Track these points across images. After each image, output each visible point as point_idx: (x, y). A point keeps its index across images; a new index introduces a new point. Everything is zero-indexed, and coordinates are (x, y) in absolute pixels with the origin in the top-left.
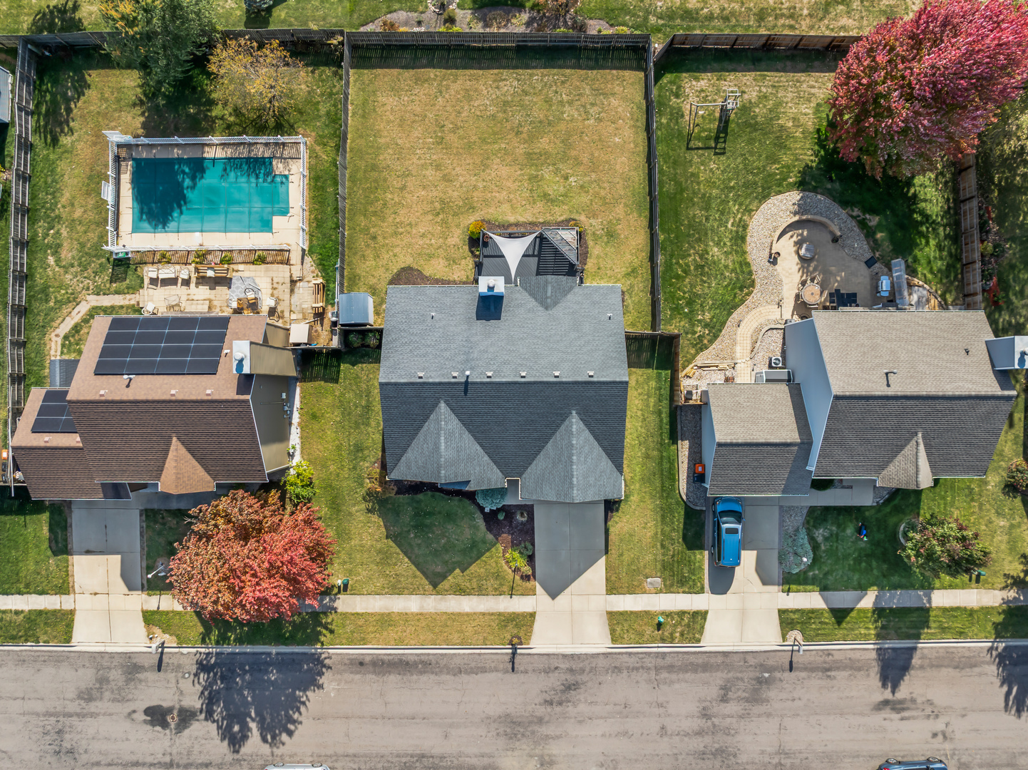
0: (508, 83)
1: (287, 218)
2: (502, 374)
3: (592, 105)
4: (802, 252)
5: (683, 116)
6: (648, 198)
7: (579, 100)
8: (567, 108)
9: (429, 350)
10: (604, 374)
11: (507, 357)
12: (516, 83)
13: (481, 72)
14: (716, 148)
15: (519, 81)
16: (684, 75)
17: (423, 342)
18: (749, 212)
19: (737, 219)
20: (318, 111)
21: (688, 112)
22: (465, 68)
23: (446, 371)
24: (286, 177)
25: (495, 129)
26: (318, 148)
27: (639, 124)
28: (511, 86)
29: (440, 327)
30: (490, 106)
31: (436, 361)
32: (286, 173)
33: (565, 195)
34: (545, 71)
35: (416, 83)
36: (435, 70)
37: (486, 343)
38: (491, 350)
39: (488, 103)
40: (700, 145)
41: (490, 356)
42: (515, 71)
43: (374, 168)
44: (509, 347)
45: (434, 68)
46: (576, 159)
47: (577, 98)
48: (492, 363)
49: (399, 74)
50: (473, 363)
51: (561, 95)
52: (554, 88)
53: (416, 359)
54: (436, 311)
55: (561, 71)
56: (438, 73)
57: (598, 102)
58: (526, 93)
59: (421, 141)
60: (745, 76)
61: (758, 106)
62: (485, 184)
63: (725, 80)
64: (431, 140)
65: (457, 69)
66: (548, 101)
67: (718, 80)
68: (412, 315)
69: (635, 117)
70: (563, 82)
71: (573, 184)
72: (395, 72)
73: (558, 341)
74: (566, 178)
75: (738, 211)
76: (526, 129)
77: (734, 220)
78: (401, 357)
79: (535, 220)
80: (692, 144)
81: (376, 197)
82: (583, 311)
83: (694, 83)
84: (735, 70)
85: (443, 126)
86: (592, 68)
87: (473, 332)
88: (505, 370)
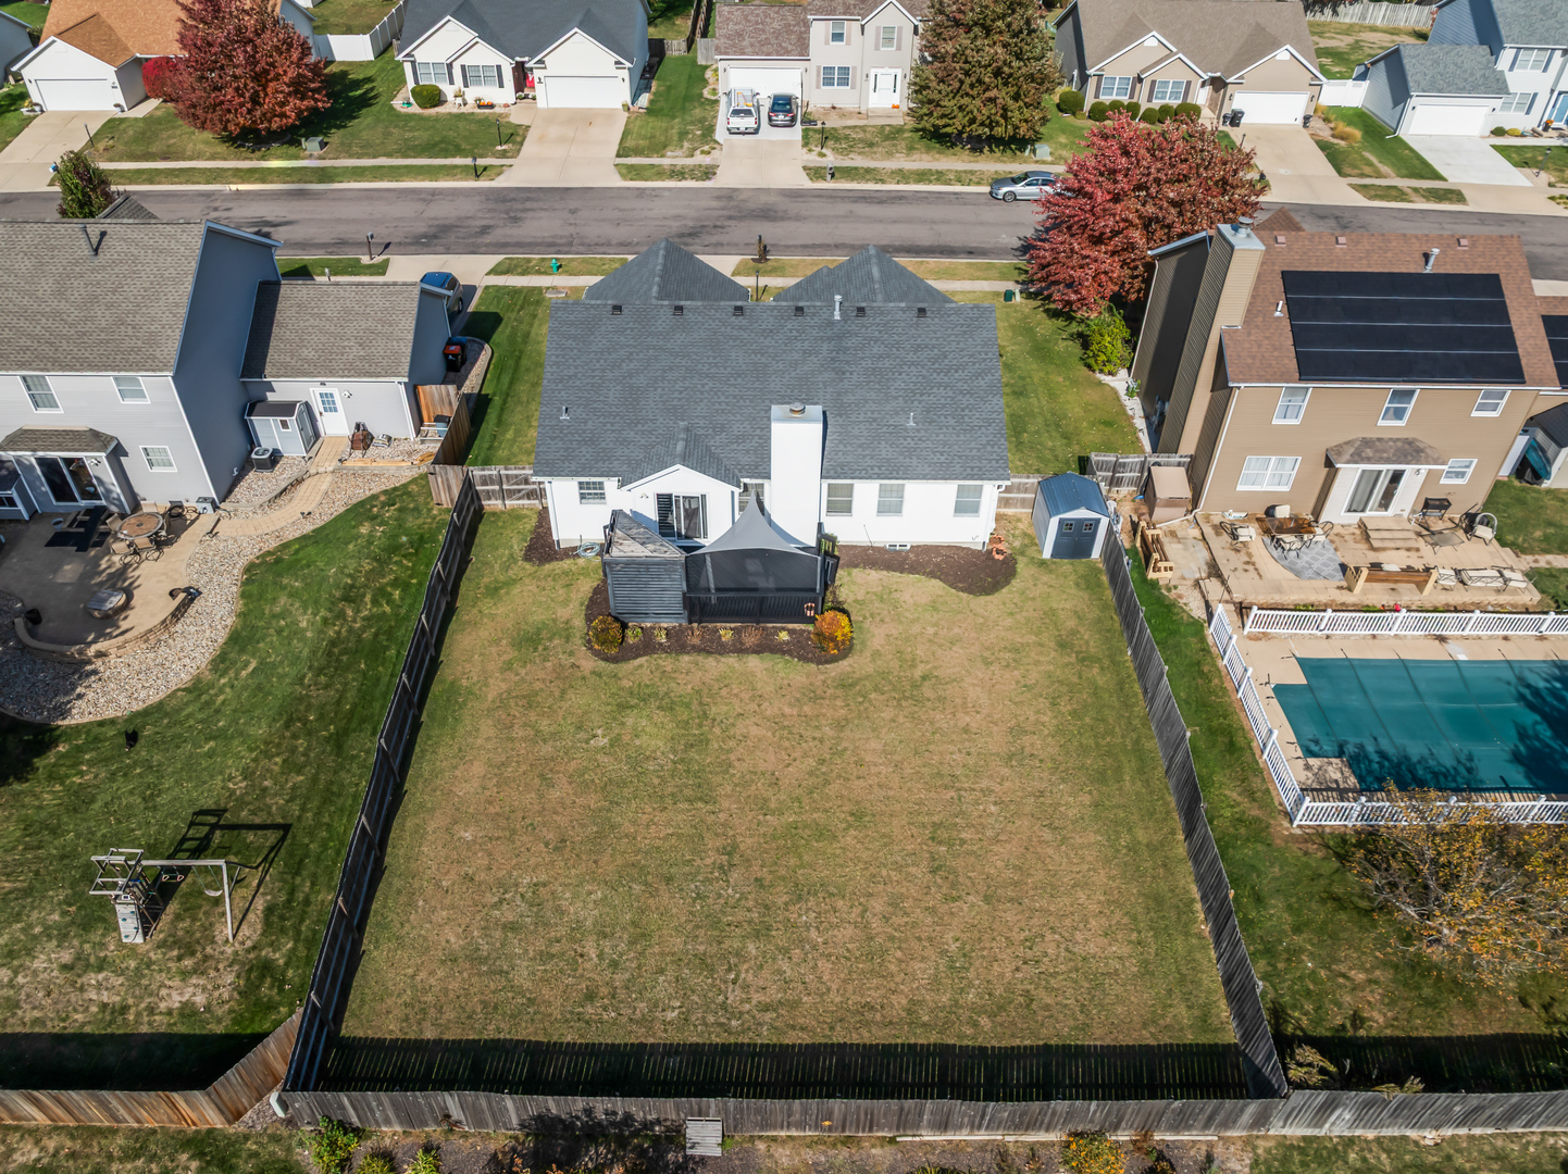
0: (756, 997)
1: (1274, 681)
2: (775, 312)
3: (512, 927)
4: (117, 600)
5: (269, 910)
6: (424, 718)
7: (551, 942)
8: (589, 916)
9: (911, 357)
10: (593, 311)
11: (766, 342)
12: (735, 995)
13: (839, 1037)
14: (214, 827)
15: (724, 1006)
16: (219, 1029)
17: (924, 372)
18: (196, 688)
19: (232, 674)
20: (1289, 908)
21: (251, 916)
22: (888, 1051)
23: (878, 321)
24: (1309, 753)
25: (793, 861)
26: (1255, 812)
27: (397, 883)
28: (746, 987)
29: (896, 398)
30: (807, 927)
31: (896, 338)
32: (1312, 761)
33: (622, 707)
34: (638, 1036)
35: (1030, 999)
36: (980, 1041)
37: (805, 368)
38: (796, 356)
39: (813, 934)
40: (250, 837)
41: (799, 344)
42: (732, 1040)
43: (1101, 778)
44: (763, 360)
45: (982, 1049)
46: (586, 786)
47: (555, 949)
48: (795, 333)
49: (1085, 1027)
50: (829, 333)
51: (601, 956)
52: (620, 978)
53: (934, 342)
54: (906, 430)
55: (593, 1037)
56: (969, 1031)
57: (498, 934)
58: (704, 963)
59: (989, 833)
60: (36, 1021)
61: (47, 928)
62: (818, 734)
63: (104, 1006)
64: (963, 835)
65: (912, 1047)
66: (641, 936)
67: (124, 1009)
68: (952, 422)
69: (403, 899)
70: (590, 996)
71: (599, 732)
72: (1098, 1037)
73: (671, 369)
74: (615, 742)
75: (221, 691)
76: (709, 861)
77: (237, 673)
78: (962, 345)
79: (700, 658)
80: (272, 837)
81: (1081, 719)
82: (617, 427)
83: (200, 1000)
84: (60, 1038)
85: (934, 871)
86: (496, 1046)
87: (830, 390)
88: (771, 319)
